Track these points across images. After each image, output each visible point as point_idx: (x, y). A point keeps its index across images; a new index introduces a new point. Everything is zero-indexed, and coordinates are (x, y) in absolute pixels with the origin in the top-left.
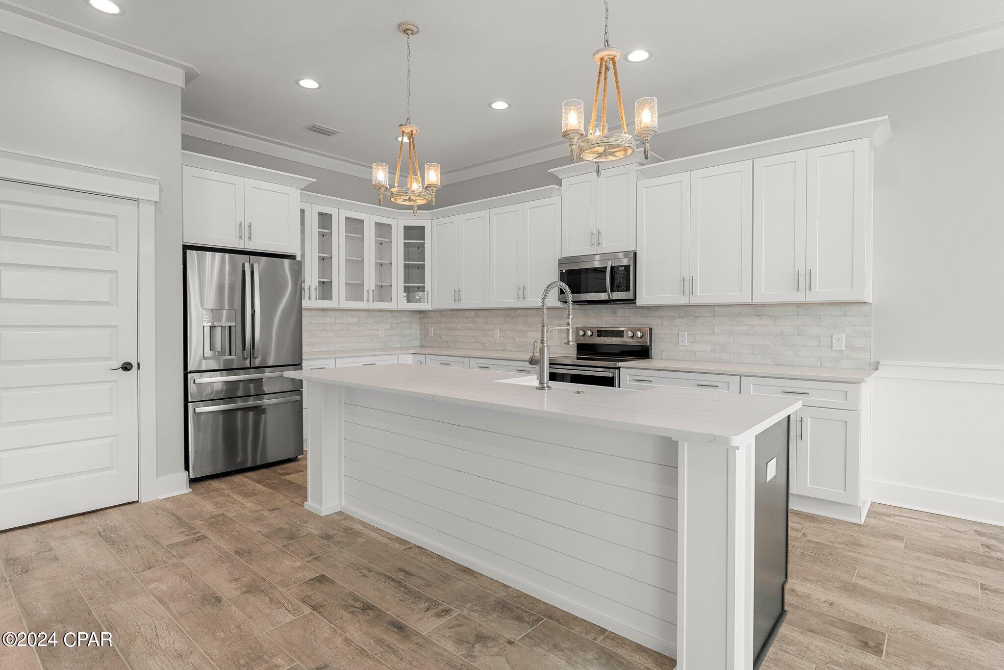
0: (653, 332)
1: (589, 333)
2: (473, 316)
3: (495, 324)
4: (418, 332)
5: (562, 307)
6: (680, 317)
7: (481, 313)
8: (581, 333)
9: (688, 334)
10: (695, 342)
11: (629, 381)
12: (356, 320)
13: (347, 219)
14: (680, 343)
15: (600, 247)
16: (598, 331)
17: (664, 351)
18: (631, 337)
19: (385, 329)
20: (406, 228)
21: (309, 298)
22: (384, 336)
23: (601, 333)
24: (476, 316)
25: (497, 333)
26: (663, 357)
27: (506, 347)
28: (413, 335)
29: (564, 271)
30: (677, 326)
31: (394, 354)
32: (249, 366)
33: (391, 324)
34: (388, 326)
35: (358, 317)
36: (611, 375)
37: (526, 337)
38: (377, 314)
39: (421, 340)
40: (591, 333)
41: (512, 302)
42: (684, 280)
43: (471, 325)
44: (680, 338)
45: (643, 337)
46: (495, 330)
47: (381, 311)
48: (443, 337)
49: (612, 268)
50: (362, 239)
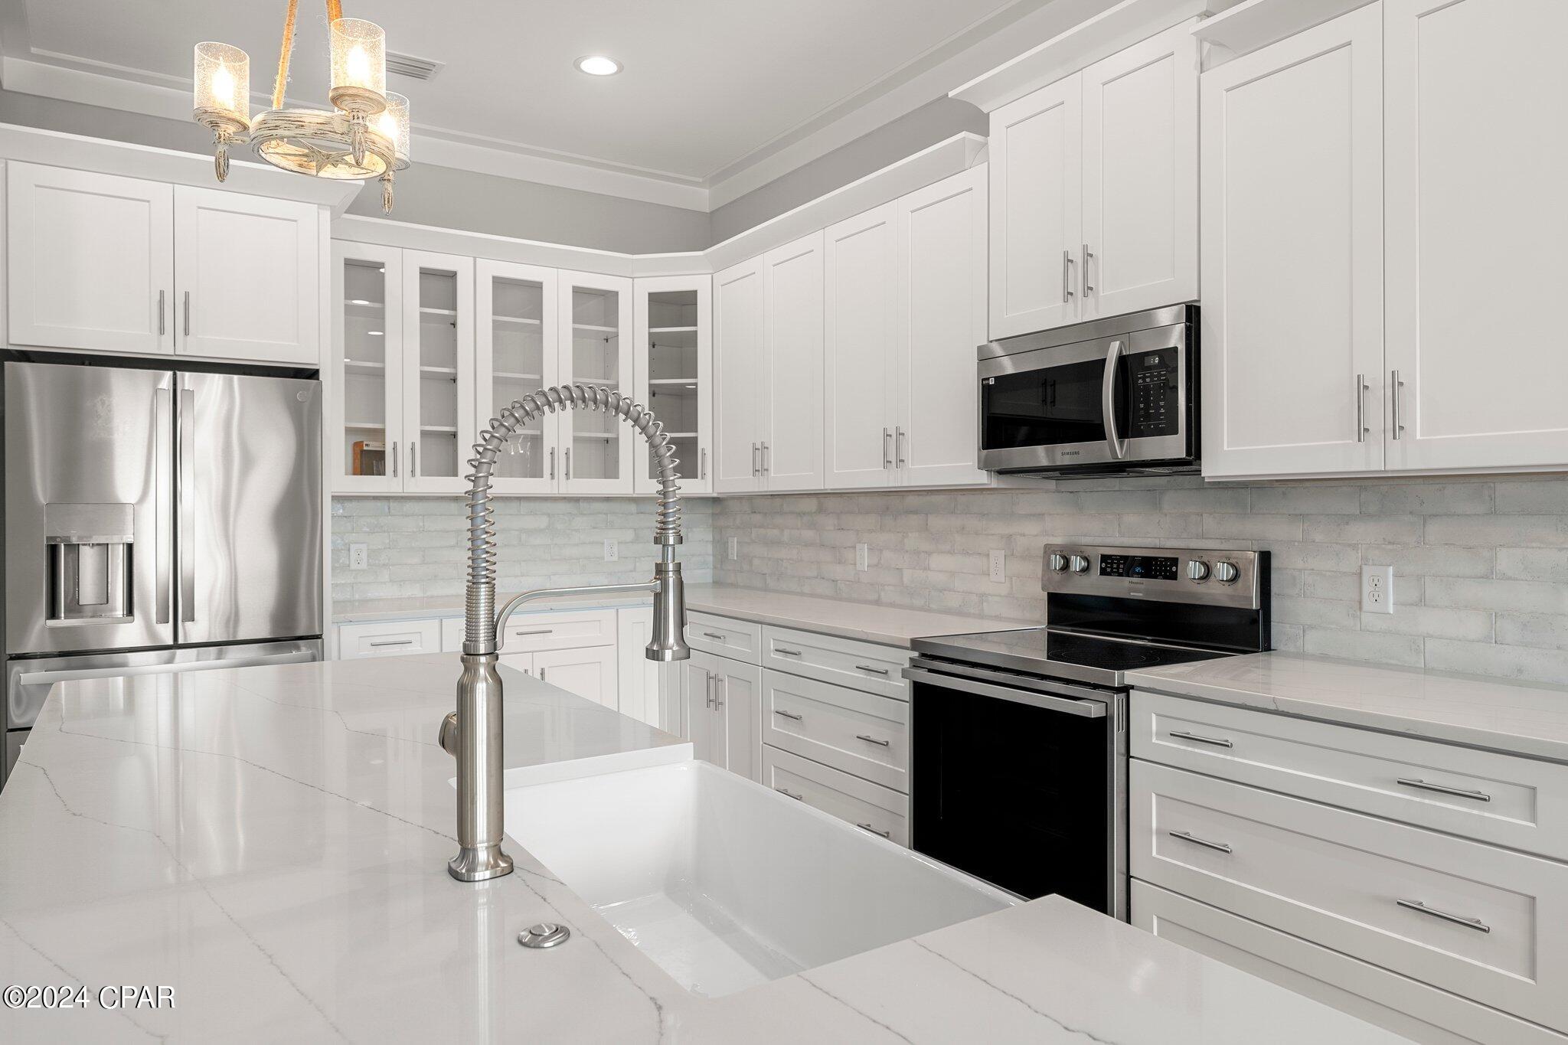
0: (1274, 563)
1: (1077, 563)
2: (813, 511)
3: (858, 531)
4: (710, 548)
5: (994, 485)
6: (1364, 516)
7: (830, 503)
8: (1057, 562)
9: (1397, 575)
10: (1422, 602)
11: (1159, 735)
12: (542, 522)
13: (499, 283)
14: (1368, 604)
15: (1091, 300)
16: (1105, 558)
17: (1311, 627)
18: (1201, 578)
19: (619, 543)
20: (655, 299)
21: (395, 471)
22: (615, 558)
23: (1115, 564)
24: (821, 510)
25: (863, 552)
26: (1310, 648)
27: (882, 594)
28: (693, 555)
29: (992, 382)
30: (1354, 547)
31: (607, 607)
32: (170, 642)
33: (635, 530)
34: (629, 535)
35: (549, 515)
36: (1094, 710)
37: (927, 569)
38: (597, 506)
39: (715, 568)
40: (1084, 564)
41: (872, 476)
42: (1362, 388)
43: (808, 534)
44: (1367, 588)
45: (1240, 580)
46: (858, 546)
47: (608, 499)
48: (756, 562)
49: (1123, 361)
50: (539, 330)
